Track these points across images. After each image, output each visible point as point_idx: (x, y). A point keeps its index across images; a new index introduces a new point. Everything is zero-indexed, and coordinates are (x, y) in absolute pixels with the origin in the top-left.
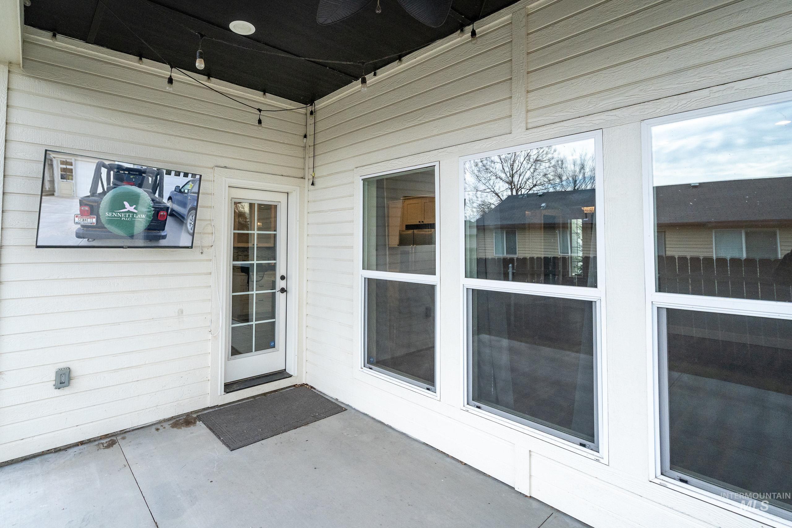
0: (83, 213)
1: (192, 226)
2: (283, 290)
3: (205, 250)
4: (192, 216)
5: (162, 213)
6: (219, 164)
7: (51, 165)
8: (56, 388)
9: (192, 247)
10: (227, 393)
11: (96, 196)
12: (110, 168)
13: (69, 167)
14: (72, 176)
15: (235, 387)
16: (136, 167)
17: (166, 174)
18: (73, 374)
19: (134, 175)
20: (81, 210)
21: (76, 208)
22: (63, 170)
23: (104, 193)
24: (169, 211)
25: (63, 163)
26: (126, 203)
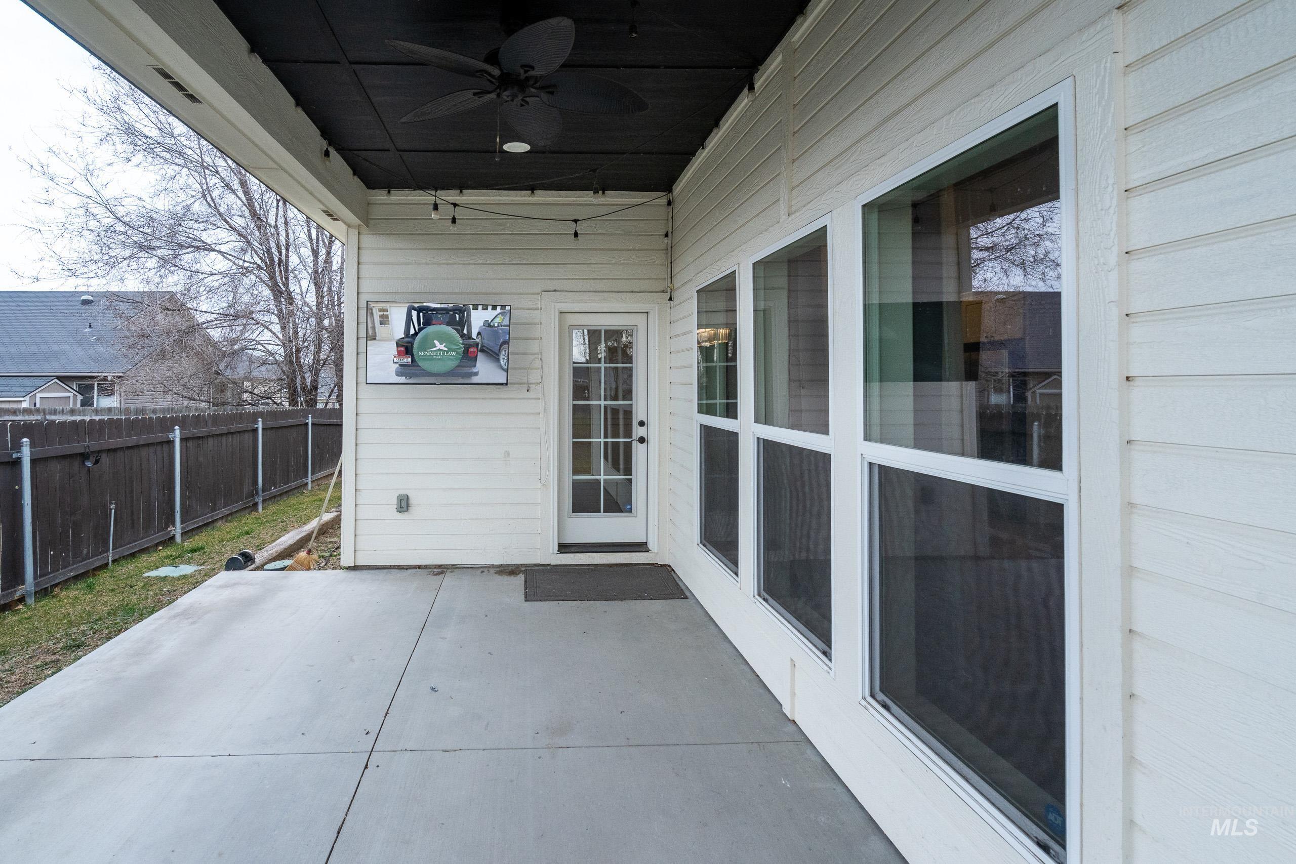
0: (399, 353)
1: (505, 361)
2: (642, 440)
3: (533, 387)
4: (505, 351)
5: (472, 350)
6: (548, 288)
7: (372, 314)
8: (397, 511)
9: (506, 384)
10: (561, 553)
11: (409, 337)
12: (419, 310)
13: (385, 313)
14: (388, 321)
15: (573, 549)
16: (443, 306)
17: (473, 309)
18: (412, 501)
19: (442, 314)
20: (398, 351)
21: (394, 350)
22: (381, 316)
23: (416, 334)
24: (480, 346)
25: (380, 310)
26: (436, 342)
